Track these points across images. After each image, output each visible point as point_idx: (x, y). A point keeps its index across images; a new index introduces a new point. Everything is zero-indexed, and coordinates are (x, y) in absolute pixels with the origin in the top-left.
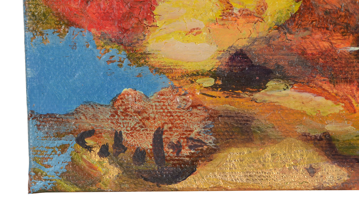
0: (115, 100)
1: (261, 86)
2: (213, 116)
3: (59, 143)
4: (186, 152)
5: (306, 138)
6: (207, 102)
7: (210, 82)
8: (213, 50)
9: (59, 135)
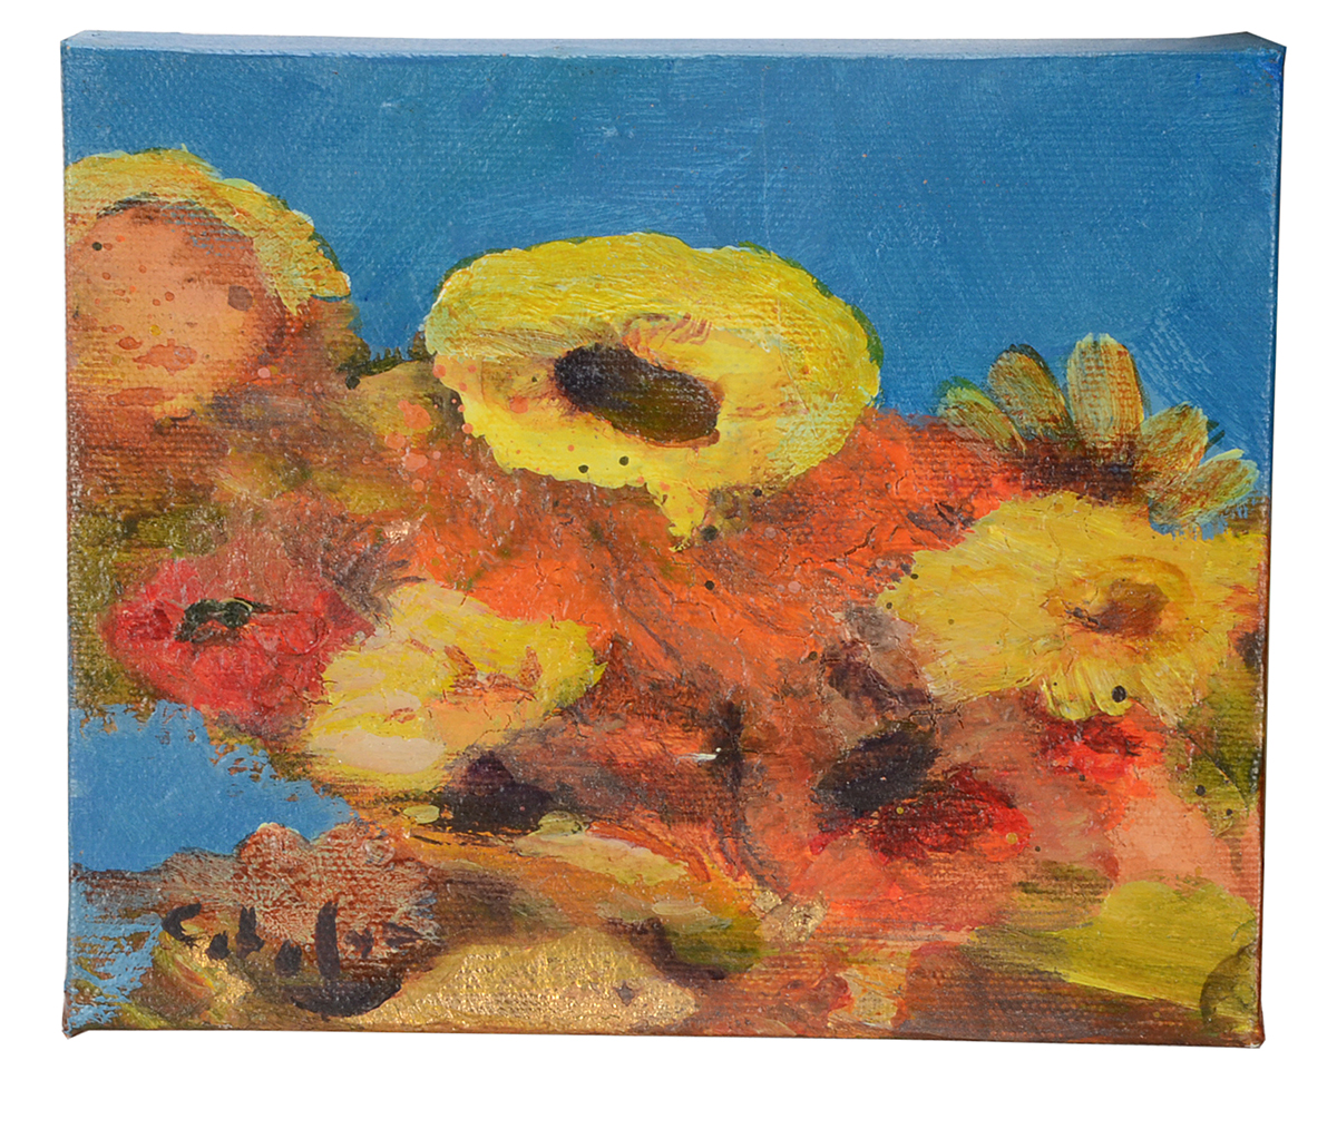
0: (242, 846)
1: (528, 824)
2: (437, 881)
3: (128, 929)
4: (381, 951)
5: (615, 929)
6: (424, 853)
7: (430, 814)
8: (439, 749)
9: (129, 914)
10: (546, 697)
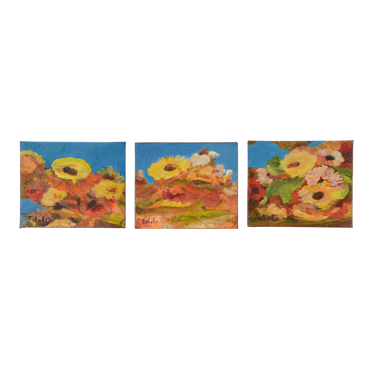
0: (35, 211)
1: (61, 209)
2: (53, 214)
3: (25, 218)
4: (48, 220)
5: (69, 218)
6: (52, 211)
7: (52, 208)
8: (53, 202)
9: (25, 217)
10: (62, 198)
